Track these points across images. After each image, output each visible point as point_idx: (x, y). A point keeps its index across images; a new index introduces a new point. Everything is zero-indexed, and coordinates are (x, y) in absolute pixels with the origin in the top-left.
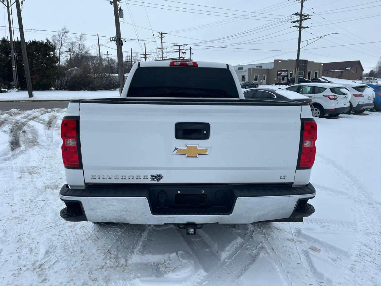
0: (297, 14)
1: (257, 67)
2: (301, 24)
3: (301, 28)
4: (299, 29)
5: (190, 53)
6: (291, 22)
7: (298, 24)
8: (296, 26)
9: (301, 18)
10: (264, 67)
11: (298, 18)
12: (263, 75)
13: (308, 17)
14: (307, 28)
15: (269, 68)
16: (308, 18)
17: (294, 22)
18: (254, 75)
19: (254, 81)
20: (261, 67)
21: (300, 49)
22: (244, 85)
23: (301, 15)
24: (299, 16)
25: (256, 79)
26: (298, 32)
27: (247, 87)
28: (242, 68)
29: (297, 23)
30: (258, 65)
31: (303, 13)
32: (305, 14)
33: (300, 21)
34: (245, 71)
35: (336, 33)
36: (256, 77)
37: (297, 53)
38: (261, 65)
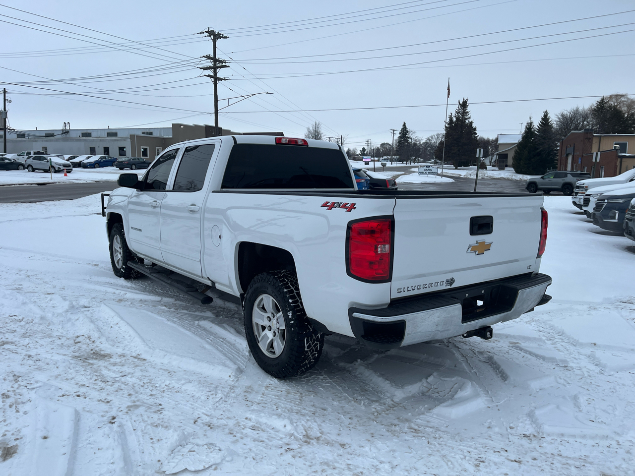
0: (208, 57)
1: (143, 133)
2: (215, 73)
3: (216, 79)
4: (213, 81)
5: (5, 100)
6: (201, 68)
7: (210, 72)
8: (209, 76)
9: (215, 64)
10: (155, 134)
11: (210, 63)
12: (156, 148)
13: (224, 64)
14: (225, 80)
15: (165, 137)
16: (225, 66)
17: (205, 69)
18: (142, 147)
19: (142, 157)
20: (151, 133)
21: (218, 111)
22: (128, 164)
23: (215, 60)
24: (212, 61)
25: (145, 154)
26: (213, 85)
27: (134, 167)
28: (115, 134)
29: (209, 70)
30: (145, 131)
31: (217, 57)
32: (220, 59)
33: (215, 68)
34: (124, 140)
35: (267, 93)
36: (145, 150)
37: (214, 116)
38: (151, 131)
